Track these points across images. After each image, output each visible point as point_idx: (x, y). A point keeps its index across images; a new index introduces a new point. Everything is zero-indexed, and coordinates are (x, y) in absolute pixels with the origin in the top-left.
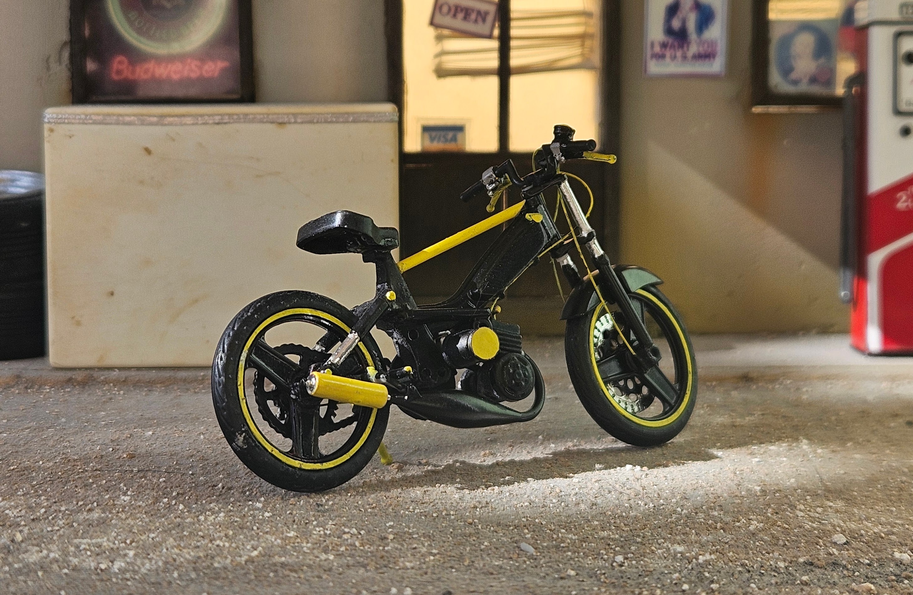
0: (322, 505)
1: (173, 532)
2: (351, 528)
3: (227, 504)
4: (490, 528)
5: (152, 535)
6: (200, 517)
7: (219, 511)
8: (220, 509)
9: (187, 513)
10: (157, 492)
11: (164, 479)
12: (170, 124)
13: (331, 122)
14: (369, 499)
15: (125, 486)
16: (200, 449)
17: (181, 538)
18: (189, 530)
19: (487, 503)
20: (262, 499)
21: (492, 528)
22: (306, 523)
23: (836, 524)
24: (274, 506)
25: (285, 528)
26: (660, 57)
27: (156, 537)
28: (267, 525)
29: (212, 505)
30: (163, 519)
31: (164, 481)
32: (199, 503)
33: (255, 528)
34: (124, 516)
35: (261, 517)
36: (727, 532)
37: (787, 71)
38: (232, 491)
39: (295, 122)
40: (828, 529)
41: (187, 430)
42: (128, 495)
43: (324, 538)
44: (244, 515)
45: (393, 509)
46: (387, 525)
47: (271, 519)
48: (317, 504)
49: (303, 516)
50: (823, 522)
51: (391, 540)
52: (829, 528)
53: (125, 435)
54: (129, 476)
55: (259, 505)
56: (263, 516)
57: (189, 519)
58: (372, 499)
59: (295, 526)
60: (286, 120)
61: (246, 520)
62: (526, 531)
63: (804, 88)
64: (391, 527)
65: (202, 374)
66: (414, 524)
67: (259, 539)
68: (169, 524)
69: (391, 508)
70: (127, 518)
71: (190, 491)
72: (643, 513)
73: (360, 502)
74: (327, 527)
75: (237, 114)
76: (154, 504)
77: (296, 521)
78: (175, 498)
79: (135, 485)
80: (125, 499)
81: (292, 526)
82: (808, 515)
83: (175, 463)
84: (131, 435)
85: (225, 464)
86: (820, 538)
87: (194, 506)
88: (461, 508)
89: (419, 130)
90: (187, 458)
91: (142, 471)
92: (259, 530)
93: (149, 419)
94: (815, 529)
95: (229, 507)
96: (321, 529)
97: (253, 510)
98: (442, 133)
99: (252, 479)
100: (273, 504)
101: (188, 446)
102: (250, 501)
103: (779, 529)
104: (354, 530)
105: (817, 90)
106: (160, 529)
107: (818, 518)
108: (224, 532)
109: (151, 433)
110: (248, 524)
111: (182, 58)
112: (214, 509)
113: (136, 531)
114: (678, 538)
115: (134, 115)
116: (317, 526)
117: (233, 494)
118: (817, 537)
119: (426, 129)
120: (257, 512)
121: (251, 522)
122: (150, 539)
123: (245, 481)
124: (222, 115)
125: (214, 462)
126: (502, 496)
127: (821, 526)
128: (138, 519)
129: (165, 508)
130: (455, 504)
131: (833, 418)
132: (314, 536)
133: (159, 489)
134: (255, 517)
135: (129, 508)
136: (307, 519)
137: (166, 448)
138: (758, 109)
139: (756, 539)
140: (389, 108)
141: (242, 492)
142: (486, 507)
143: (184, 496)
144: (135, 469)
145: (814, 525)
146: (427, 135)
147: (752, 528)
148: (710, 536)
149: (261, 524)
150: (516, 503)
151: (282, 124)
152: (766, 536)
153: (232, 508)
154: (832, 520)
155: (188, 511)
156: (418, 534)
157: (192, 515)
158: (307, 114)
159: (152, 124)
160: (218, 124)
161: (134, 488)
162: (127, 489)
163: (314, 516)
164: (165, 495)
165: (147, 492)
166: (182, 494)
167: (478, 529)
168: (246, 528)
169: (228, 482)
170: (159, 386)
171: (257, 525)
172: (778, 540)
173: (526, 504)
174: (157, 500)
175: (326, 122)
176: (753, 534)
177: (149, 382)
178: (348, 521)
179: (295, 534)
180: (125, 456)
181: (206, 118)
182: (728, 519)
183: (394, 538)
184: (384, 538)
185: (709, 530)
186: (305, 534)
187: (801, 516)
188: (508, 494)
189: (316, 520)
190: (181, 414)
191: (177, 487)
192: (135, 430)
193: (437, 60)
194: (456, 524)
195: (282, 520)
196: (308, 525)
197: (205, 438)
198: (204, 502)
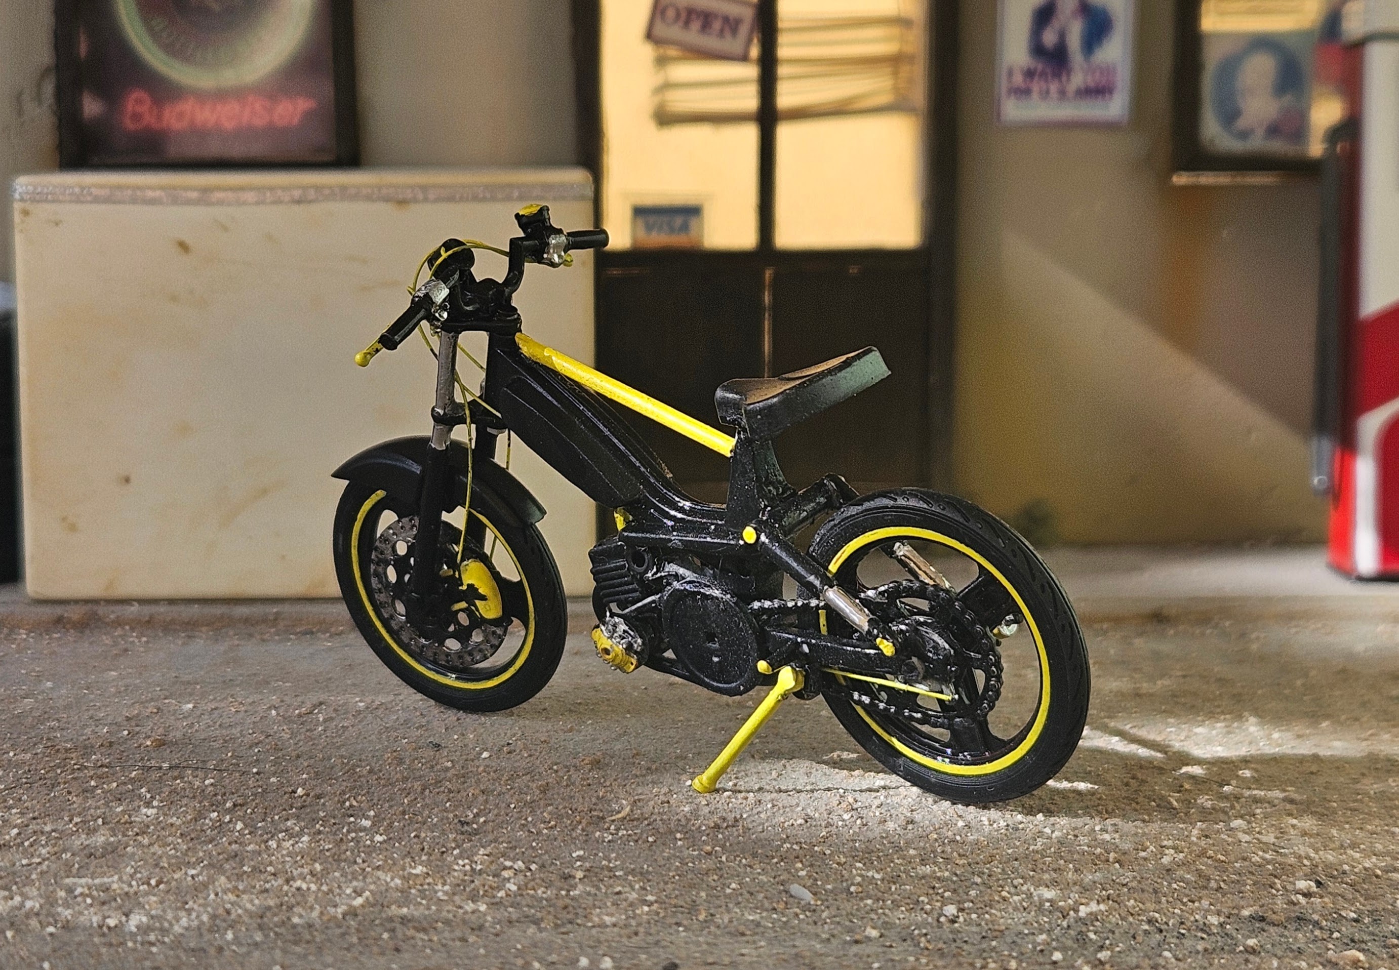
0: (468, 823)
1: (227, 866)
2: (514, 860)
3: (314, 820)
4: (740, 861)
5: (193, 872)
6: (270, 843)
7: (301, 833)
8: (302, 830)
9: (248, 836)
10: (200, 803)
11: (212, 781)
12: (221, 203)
13: (484, 200)
14: (545, 814)
15: (149, 792)
16: (272, 732)
17: (239, 877)
18: (252, 863)
19: (736, 820)
20: (372, 813)
21: (744, 861)
22: (443, 853)
23: (1303, 854)
24: (390, 825)
25: (408, 860)
26: (1023, 92)
27: (198, 875)
28: (378, 855)
29: (289, 823)
30: (210, 846)
31: (212, 784)
32: (269, 819)
33: (359, 860)
34: (146, 841)
35: (368, 842)
36: (1126, 867)
37: (1230, 115)
38: (322, 800)
39: (426, 200)
40: (1289, 862)
41: (250, 700)
42: (153, 807)
43: (471, 876)
44: (342, 839)
45: (583, 830)
46: (574, 855)
47: (385, 845)
48: (460, 821)
49: (437, 840)
50: (1282, 851)
51: (580, 879)
52: (1292, 860)
53: (149, 710)
54: (155, 775)
55: (366, 823)
56: (372, 841)
57: (252, 846)
58: (550, 813)
59: (424, 858)
60: (410, 196)
61: (345, 847)
62: (799, 865)
63: (1257, 143)
64: (580, 858)
65: (275, 610)
66: (618, 854)
67: (365, 877)
68: (219, 854)
69: (580, 827)
70: (151, 844)
71: (253, 800)
72: (989, 838)
73: (530, 819)
74: (476, 859)
75: (330, 188)
76: (196, 820)
77: (426, 850)
78: (228, 811)
79: (164, 790)
80: (149, 814)
81: (420, 857)
82: (1258, 840)
83: (230, 754)
84: (159, 709)
85: (311, 758)
86: (1276, 877)
87: (260, 825)
88: (693, 828)
89: (628, 214)
90: (251, 747)
91: (177, 767)
92: (366, 864)
93: (189, 683)
94: (1268, 863)
95: (318, 826)
96: (467, 861)
97: (355, 832)
98: (666, 218)
99: (355, 781)
100: (388, 822)
101: (251, 726)
102: (352, 816)
103: (1210, 862)
104: (520, 863)
105: (1278, 147)
106: (205, 862)
107: (1273, 844)
108: (309, 867)
109: (190, 706)
110: (348, 853)
111: (239, 94)
112: (293, 829)
113: (166, 865)
114: (1046, 876)
115: (162, 188)
116: (460, 857)
117: (324, 804)
118: (1271, 875)
119: (640, 212)
120: (361, 834)
121: (352, 852)
122: (189, 878)
123: (345, 784)
124: (305, 188)
125: (294, 754)
126: (760, 809)
127: (1279, 859)
128: (170, 845)
129: (212, 828)
130: (683, 822)
131: (1299, 683)
132: (456, 874)
133: (205, 798)
134: (358, 842)
135: (156, 828)
136: (443, 846)
137: (216, 729)
138: (1181, 179)
139: (1172, 879)
140: (577, 176)
141: (339, 801)
142: (733, 826)
143: (245, 808)
144: (165, 765)
145: (1267, 856)
146: (640, 222)
147: (1166, 860)
148: (1098, 874)
149: (369, 854)
150: (782, 820)
151: (402, 202)
152: (1189, 873)
153: (322, 828)
154: (1296, 848)
155: (250, 833)
156: (622, 869)
157: (258, 839)
158: (443, 187)
159: (188, 202)
160: (299, 202)
161: (163, 795)
162: (151, 797)
163: (455, 840)
164: (215, 806)
165: (185, 801)
166: (241, 805)
167: (721, 862)
168: (345, 861)
169: (316, 786)
170: (204, 629)
171: (363, 855)
172: (1209, 880)
173: (800, 821)
174: (200, 815)
175: (476, 199)
176: (1168, 870)
177: (188, 623)
178: (511, 848)
179: (425, 870)
180: (149, 743)
181: (279, 193)
182: (1126, 846)
183: (585, 877)
184: (567, 877)
185: (1096, 865)
186: (441, 870)
187: (1246, 842)
188: (769, 806)
189: (458, 847)
190: (240, 675)
191: (233, 794)
192: (167, 701)
193: (657, 100)
194: (686, 853)
195: (402, 848)
196: (444, 856)
197: (278, 714)
198: (277, 817)
